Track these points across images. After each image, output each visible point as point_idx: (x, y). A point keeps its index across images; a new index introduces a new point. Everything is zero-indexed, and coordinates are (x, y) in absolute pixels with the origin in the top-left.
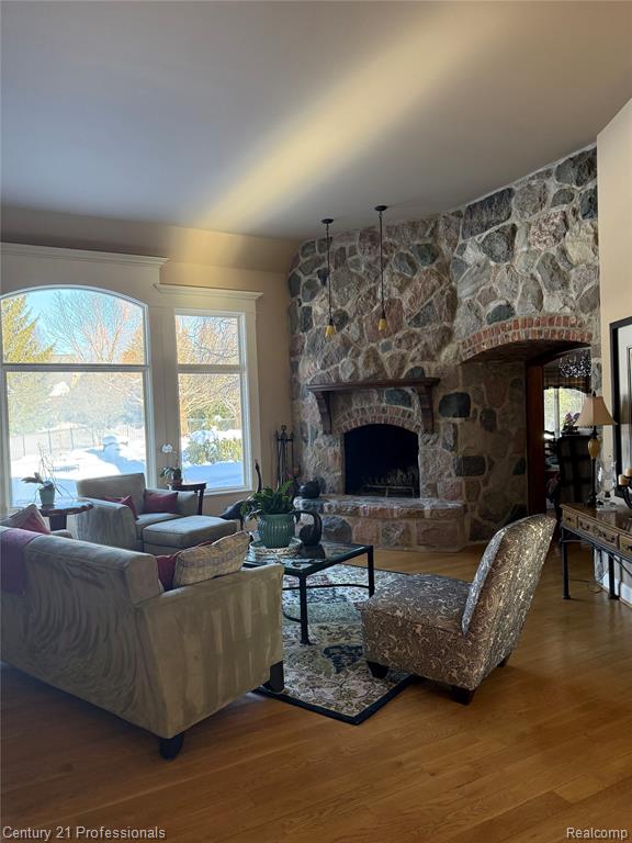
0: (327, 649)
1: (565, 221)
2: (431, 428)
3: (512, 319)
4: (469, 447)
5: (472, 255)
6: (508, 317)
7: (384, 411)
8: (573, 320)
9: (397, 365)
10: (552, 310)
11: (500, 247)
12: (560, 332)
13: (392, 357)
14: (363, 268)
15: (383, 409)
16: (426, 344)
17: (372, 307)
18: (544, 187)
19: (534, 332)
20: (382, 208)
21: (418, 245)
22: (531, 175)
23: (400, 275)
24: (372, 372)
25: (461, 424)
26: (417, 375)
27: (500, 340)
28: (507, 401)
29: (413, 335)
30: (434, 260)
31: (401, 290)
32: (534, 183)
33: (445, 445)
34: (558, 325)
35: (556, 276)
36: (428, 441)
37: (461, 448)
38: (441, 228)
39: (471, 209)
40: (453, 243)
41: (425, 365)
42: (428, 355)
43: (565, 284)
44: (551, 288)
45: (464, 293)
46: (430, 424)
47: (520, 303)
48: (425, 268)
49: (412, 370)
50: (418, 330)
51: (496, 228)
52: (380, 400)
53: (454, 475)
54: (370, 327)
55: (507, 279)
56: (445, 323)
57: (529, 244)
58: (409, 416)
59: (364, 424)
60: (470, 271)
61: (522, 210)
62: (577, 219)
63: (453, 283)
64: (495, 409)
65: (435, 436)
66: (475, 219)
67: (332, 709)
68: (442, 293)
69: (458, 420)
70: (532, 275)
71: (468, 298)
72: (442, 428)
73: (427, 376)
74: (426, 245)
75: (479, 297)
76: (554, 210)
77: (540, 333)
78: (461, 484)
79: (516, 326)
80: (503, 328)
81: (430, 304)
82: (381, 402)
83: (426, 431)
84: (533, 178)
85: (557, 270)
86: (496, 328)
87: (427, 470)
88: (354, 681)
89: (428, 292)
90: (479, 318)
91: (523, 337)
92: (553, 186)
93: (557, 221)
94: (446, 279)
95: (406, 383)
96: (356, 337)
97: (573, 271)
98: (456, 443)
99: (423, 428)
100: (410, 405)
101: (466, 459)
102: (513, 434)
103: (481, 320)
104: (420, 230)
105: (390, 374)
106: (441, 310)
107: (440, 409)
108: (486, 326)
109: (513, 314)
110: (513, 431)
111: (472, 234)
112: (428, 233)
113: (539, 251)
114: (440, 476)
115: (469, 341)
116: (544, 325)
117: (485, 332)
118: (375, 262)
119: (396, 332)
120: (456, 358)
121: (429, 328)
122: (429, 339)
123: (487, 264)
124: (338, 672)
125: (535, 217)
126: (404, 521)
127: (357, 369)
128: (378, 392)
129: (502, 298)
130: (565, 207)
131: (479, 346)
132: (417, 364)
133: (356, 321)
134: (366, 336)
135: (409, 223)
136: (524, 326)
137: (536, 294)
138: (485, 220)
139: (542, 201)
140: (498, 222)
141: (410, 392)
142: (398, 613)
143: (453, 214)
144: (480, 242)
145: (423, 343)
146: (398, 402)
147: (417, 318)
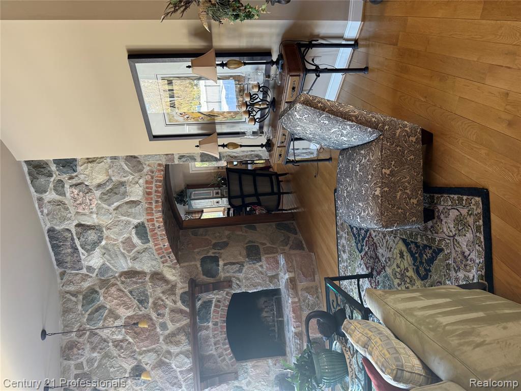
0: (422, 280)
1: (76, 185)
2: (228, 283)
3: (146, 224)
4: (240, 254)
5: (95, 260)
6: (145, 227)
7: (216, 324)
8: (148, 178)
9: (178, 316)
10: (141, 193)
11: (92, 236)
12: (157, 188)
13: (172, 321)
14: (95, 354)
15: (214, 325)
16: (163, 293)
17: (130, 343)
18: (49, 202)
19: (156, 207)
20: (44, 334)
21: (83, 306)
22: (39, 214)
23: (105, 319)
24: (184, 338)
25: (223, 260)
26: (187, 298)
27: (161, 232)
28: (207, 237)
29: (155, 304)
30: (97, 292)
31: (117, 317)
32: (46, 211)
33: (240, 271)
34: (151, 188)
35: (115, 190)
36: (238, 284)
37: (241, 259)
38: (72, 288)
39: (60, 263)
40: (85, 278)
41: (179, 292)
42: (172, 290)
43: (122, 184)
44: (125, 194)
45: (124, 265)
46: (225, 283)
47: (134, 218)
48: (102, 298)
49: (183, 302)
50: (151, 300)
51: (77, 241)
52: (207, 328)
53: (260, 263)
54: (146, 343)
55: (116, 230)
56: (147, 278)
57: (91, 213)
58: (219, 301)
59: (227, 341)
60: (108, 261)
61: (64, 219)
62: (77, 176)
63: (117, 275)
64: (213, 243)
65: (234, 280)
66: (68, 259)
67: (481, 222)
68: (123, 283)
69: (221, 263)
70: (114, 210)
71: (129, 261)
72: (228, 275)
73: (187, 289)
74: (83, 299)
75: (129, 251)
76: (68, 195)
77: (157, 202)
78: (266, 257)
79: (152, 220)
80: (153, 230)
81: (131, 292)
82: (208, 327)
83: (230, 286)
84: (42, 212)
85: (113, 190)
86: (152, 236)
87: (259, 284)
88: (445, 230)
89: (121, 294)
90: (145, 250)
91: (160, 214)
92: (51, 195)
93: (76, 192)
94: (112, 281)
95: (193, 307)
96: (154, 356)
97: (113, 178)
98: (237, 263)
99: (228, 290)
100: (210, 301)
101: (248, 256)
102: (229, 232)
103: (146, 248)
104: (70, 305)
105: (186, 321)
106: (136, 283)
107: (213, 276)
108: (151, 244)
109: (143, 223)
110: (227, 233)
111: (79, 261)
112: (74, 299)
113: (98, 206)
114: (262, 274)
115: (161, 258)
116: (151, 199)
117: (156, 245)
118: (91, 343)
119: (151, 319)
120: (174, 268)
121: (150, 291)
122: (159, 290)
123: (104, 248)
124: (441, 250)
125: (72, 209)
126: (300, 293)
127: (181, 353)
128: (200, 331)
129: (130, 233)
130: (67, 186)
131: (166, 249)
132: (178, 298)
133: (140, 358)
134: (154, 346)
135: (63, 315)
136: (152, 214)
137: (129, 206)
138: (69, 250)
139: (60, 203)
140: (73, 239)
141: (200, 302)
142: (378, 193)
143: (62, 279)
144: (86, 254)
145: (161, 295)
146: (208, 313)
147: (141, 302)
